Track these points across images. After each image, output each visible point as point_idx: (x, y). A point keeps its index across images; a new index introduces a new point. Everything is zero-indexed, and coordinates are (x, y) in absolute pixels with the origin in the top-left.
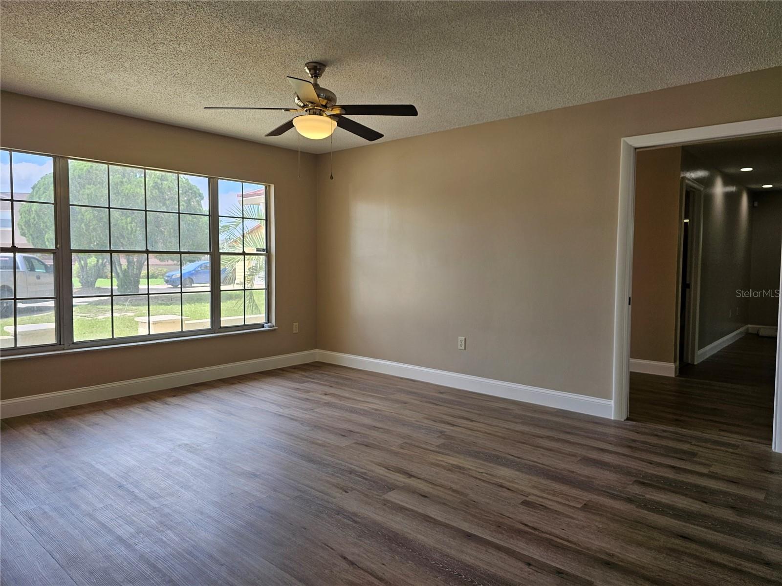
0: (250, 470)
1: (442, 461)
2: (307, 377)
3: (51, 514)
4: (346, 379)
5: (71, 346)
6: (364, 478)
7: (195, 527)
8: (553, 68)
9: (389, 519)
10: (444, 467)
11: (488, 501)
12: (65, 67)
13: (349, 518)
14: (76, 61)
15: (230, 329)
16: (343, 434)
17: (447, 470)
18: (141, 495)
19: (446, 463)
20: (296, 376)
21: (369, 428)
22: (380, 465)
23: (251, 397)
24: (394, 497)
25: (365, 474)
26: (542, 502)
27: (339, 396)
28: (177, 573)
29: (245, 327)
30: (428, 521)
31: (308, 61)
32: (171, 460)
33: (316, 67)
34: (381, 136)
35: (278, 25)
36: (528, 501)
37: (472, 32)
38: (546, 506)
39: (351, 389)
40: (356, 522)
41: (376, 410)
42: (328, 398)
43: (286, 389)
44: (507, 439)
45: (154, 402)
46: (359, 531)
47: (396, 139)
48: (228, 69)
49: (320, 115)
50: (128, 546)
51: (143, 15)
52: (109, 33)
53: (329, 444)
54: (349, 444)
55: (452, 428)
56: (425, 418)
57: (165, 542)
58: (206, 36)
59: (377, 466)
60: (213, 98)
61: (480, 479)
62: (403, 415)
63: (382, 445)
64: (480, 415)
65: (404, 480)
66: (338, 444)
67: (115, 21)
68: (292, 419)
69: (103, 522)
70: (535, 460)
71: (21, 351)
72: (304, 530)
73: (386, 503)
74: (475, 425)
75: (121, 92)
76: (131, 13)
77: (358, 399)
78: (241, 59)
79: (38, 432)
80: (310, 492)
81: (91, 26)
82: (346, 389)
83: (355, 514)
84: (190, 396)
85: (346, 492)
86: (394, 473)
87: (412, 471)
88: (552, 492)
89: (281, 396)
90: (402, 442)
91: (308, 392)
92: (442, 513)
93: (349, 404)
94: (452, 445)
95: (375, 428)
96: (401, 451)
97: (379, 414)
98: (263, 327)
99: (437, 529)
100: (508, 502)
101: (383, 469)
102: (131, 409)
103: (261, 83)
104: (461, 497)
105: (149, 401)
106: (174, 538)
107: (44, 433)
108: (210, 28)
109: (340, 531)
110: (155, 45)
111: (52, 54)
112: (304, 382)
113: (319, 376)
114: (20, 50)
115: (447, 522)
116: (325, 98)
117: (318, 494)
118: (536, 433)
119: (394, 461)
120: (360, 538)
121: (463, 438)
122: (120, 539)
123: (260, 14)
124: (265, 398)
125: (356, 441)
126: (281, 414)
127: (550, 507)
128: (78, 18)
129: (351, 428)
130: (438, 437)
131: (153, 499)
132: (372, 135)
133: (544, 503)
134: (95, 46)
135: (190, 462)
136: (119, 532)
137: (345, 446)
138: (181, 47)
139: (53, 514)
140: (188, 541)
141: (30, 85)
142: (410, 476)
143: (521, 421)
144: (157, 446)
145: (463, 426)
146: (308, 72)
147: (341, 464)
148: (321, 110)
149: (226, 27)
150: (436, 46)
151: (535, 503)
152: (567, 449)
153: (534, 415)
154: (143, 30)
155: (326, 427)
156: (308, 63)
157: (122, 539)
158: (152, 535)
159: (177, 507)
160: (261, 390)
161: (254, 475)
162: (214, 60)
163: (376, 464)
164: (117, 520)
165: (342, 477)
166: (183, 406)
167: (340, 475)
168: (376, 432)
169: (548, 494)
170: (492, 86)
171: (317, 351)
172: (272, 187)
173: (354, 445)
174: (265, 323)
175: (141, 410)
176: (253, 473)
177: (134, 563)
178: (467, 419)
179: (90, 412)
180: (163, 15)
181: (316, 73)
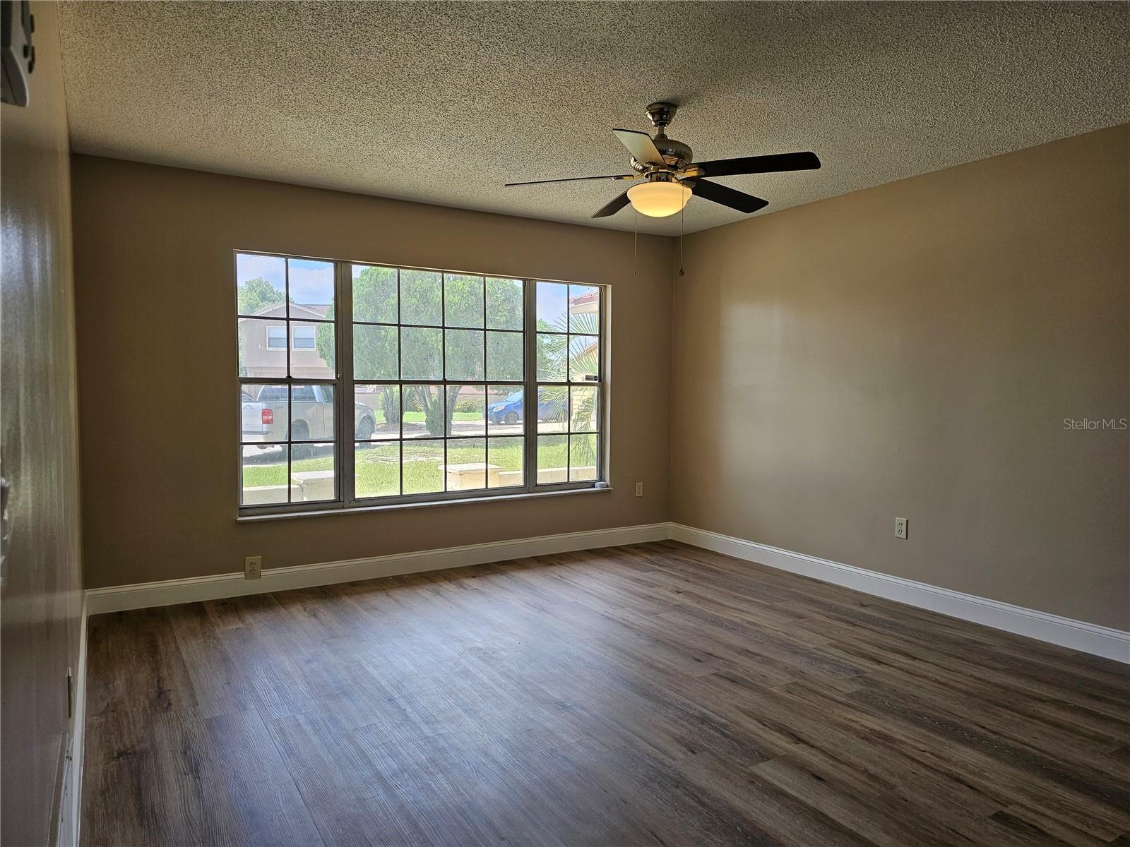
0: (557, 697)
1: (854, 721)
2: (653, 563)
3: (305, 727)
4: (711, 570)
5: (352, 504)
6: (723, 734)
7: (474, 774)
8: (1072, 65)
9: (756, 808)
10: (857, 733)
11: (930, 802)
12: (341, 146)
13: (694, 796)
14: (353, 137)
15: (548, 488)
16: (698, 658)
17: (863, 739)
18: (415, 717)
19: (862, 726)
20: (638, 560)
21: (740, 653)
22: (749, 714)
23: (573, 586)
24: (767, 771)
25: (725, 726)
26: (1034, 820)
27: (698, 596)
28: (442, 839)
29: (568, 485)
30: (822, 822)
31: (650, 103)
32: (457, 670)
33: (662, 109)
34: (765, 203)
35: (602, 54)
36: (1008, 815)
37: (914, 22)
38: (1043, 828)
39: (717, 588)
40: (703, 804)
41: (753, 624)
42: (679, 598)
43: (622, 579)
44: (976, 697)
45: (447, 582)
46: (707, 821)
47: (794, 205)
48: (540, 126)
49: (667, 180)
50: (388, 789)
51: (425, 66)
52: (386, 96)
53: (675, 670)
54: (706, 674)
55: (876, 667)
56: (830, 645)
57: (433, 791)
58: (506, 83)
59: (745, 716)
60: (525, 170)
61: (919, 762)
62: (795, 637)
63: (756, 683)
64: (929, 649)
65: (788, 746)
66: (690, 673)
67: (391, 78)
68: (626, 626)
69: (363, 749)
70: (1026, 740)
71: (296, 508)
72: (623, 804)
73: (754, 780)
74: (917, 665)
75: (410, 173)
76: (409, 64)
77: (727, 604)
78: (556, 111)
79: (309, 613)
80: (638, 744)
81: (364, 88)
82: (709, 586)
83: (703, 791)
84: (493, 578)
85: (694, 753)
86: (771, 731)
87: (801, 733)
88: (1056, 805)
89: (613, 589)
90: (789, 682)
91: (653, 586)
92: (846, 811)
93: (711, 611)
94: (875, 696)
95: (747, 653)
96: (788, 696)
97: (757, 631)
98: (594, 486)
99: (836, 839)
100: (967, 811)
101: (755, 722)
102: (419, 591)
103: (587, 142)
104: (883, 789)
105: (442, 581)
106: (446, 786)
107: (315, 615)
108: (510, 71)
109: (677, 814)
110: (444, 104)
111: (325, 131)
112: (647, 571)
113: (670, 562)
114: (289, 129)
115: (854, 828)
116: (675, 155)
117: (650, 749)
118: (1031, 691)
119: (775, 712)
120: (707, 832)
121: (895, 686)
122: (379, 776)
123: (575, 42)
124: (592, 589)
125: (717, 671)
126: (610, 616)
127: (1049, 832)
128: (348, 80)
129: (710, 650)
130: (850, 679)
131: (427, 723)
132: (748, 203)
133: (1038, 823)
134: (371, 114)
135: (481, 675)
136: (381, 766)
137: (699, 678)
138: (476, 104)
139: (307, 728)
140: (462, 795)
141: (306, 172)
142: (798, 739)
143: (1005, 667)
144: (444, 647)
145: (896, 665)
146: (651, 118)
147: (689, 706)
148: (668, 173)
149: (531, 68)
150: (851, 53)
151: (1021, 820)
152: (1093, 729)
153: (1029, 659)
154: (426, 85)
155: (673, 644)
156: (650, 106)
157: (382, 777)
158: (420, 778)
159: (457, 741)
160: (586, 577)
161: (561, 706)
162: (521, 116)
163: (744, 713)
164: (380, 748)
165: (689, 726)
166: (482, 593)
167: (686, 724)
168: (747, 659)
169: (1049, 807)
170: (957, 108)
171: (670, 524)
172: (609, 288)
173: (713, 678)
174: (596, 481)
175: (430, 593)
176: (562, 702)
177: (391, 814)
178: (906, 655)
179: (371, 591)
180: (449, 62)
181: (662, 119)
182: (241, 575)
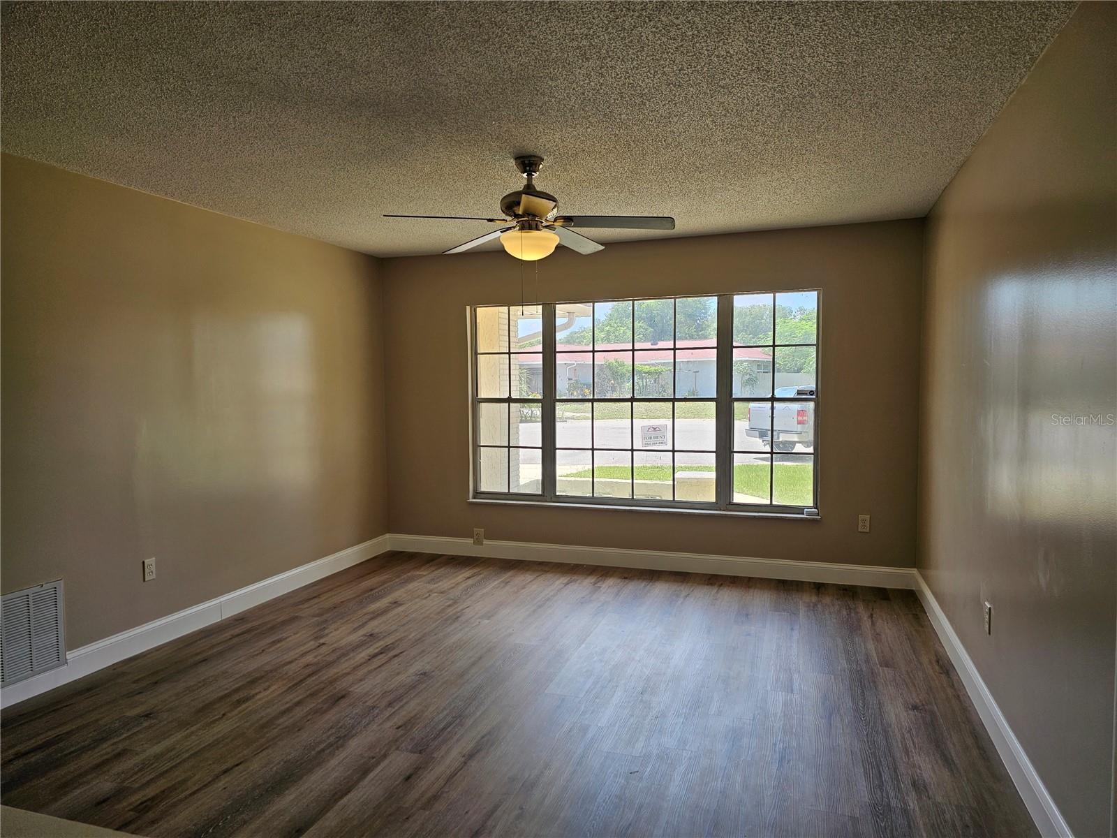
5: (553, 499)
15: (748, 508)
29: (771, 508)
98: (807, 513)
174: (811, 508)
182: (471, 541)
